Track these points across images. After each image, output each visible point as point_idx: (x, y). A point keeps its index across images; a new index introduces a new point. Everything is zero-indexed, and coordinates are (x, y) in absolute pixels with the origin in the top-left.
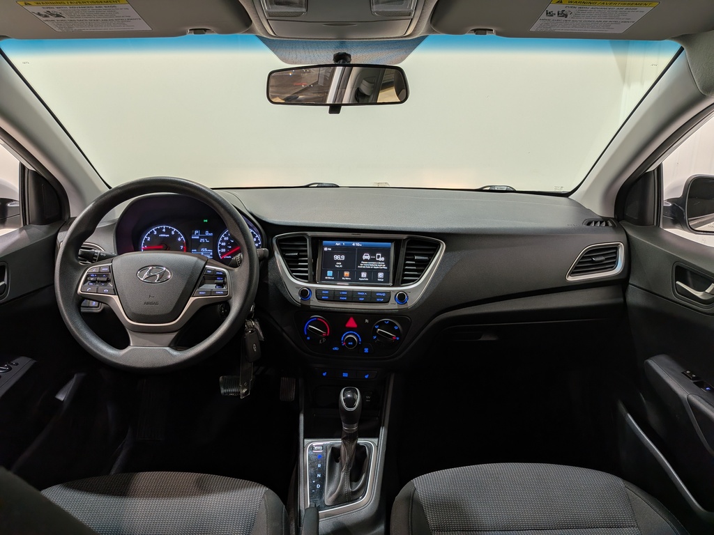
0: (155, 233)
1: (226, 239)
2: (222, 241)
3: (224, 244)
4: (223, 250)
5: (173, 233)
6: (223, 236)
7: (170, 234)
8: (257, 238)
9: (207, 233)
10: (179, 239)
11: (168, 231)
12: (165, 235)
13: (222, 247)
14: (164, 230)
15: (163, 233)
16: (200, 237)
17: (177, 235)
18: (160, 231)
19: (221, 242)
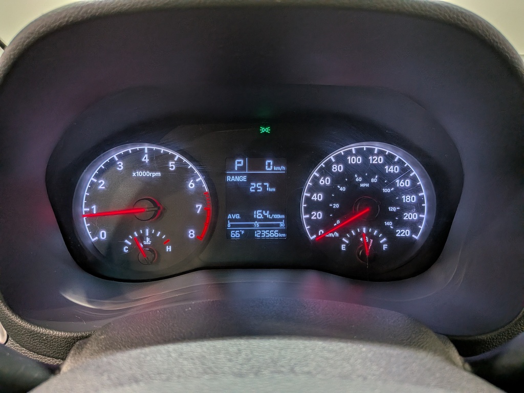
0: (121, 166)
1: (326, 181)
2: (316, 188)
3: (318, 197)
4: (318, 215)
5: (172, 166)
6: (315, 173)
7: (164, 168)
8: (414, 180)
9: (270, 167)
10: (191, 185)
11: (159, 161)
12: (148, 174)
13: (312, 206)
14: (146, 159)
15: (143, 167)
16: (251, 178)
17: (183, 173)
18: (134, 161)
19: (312, 190)
